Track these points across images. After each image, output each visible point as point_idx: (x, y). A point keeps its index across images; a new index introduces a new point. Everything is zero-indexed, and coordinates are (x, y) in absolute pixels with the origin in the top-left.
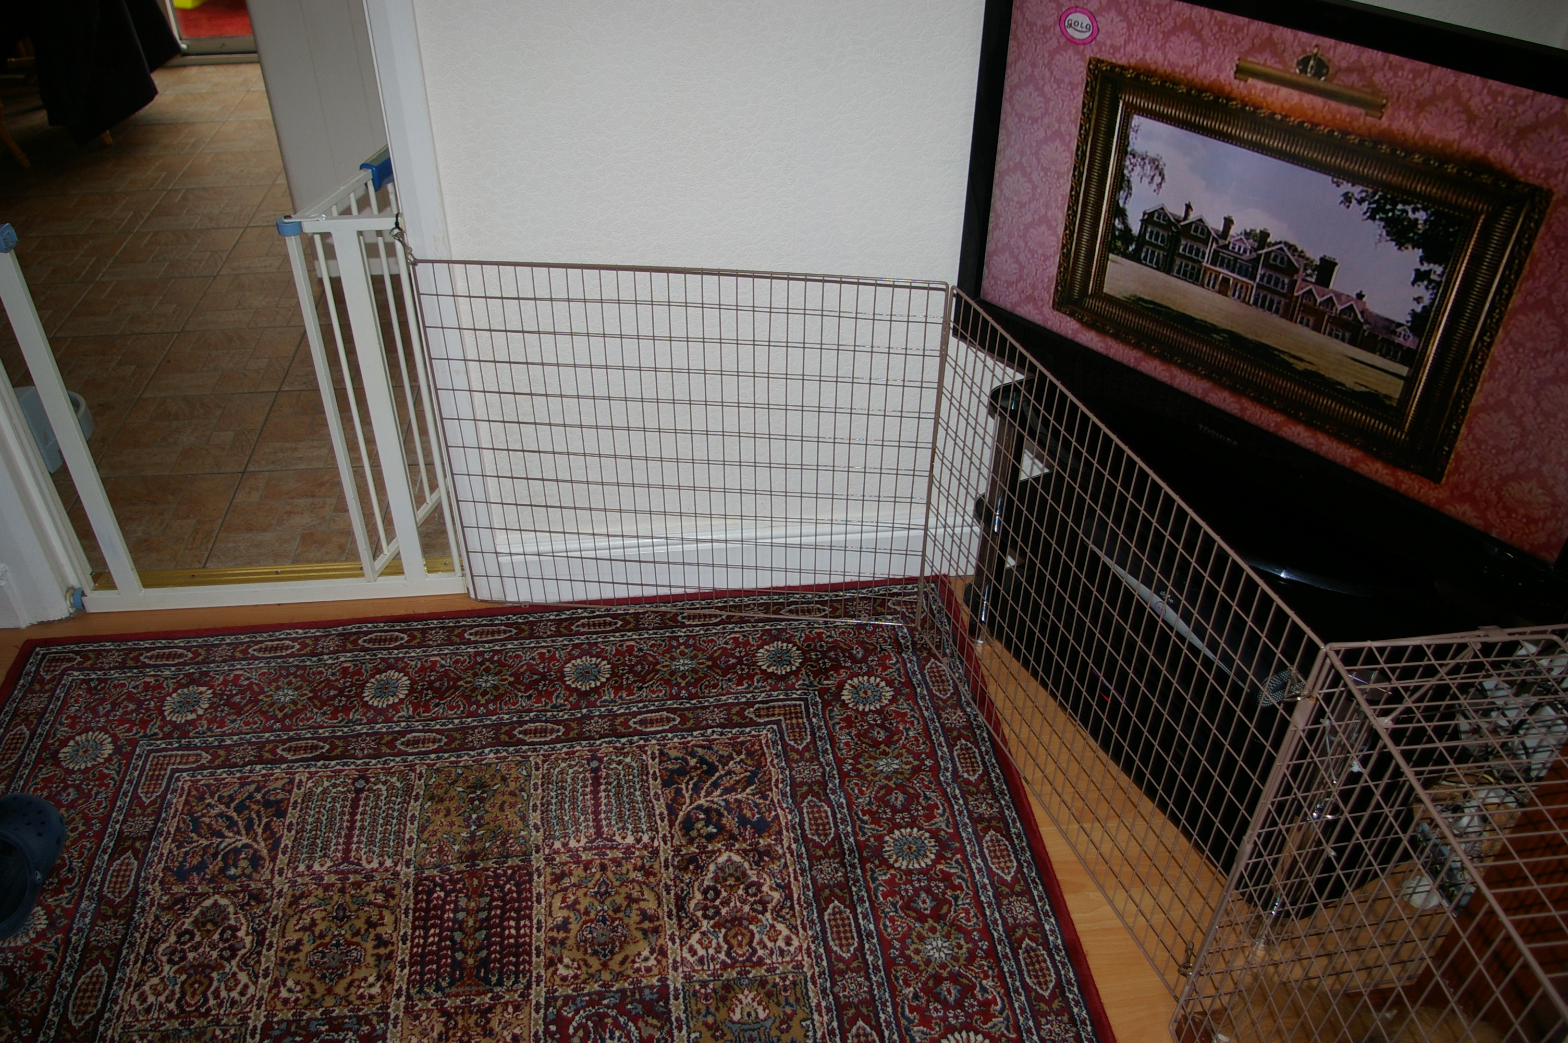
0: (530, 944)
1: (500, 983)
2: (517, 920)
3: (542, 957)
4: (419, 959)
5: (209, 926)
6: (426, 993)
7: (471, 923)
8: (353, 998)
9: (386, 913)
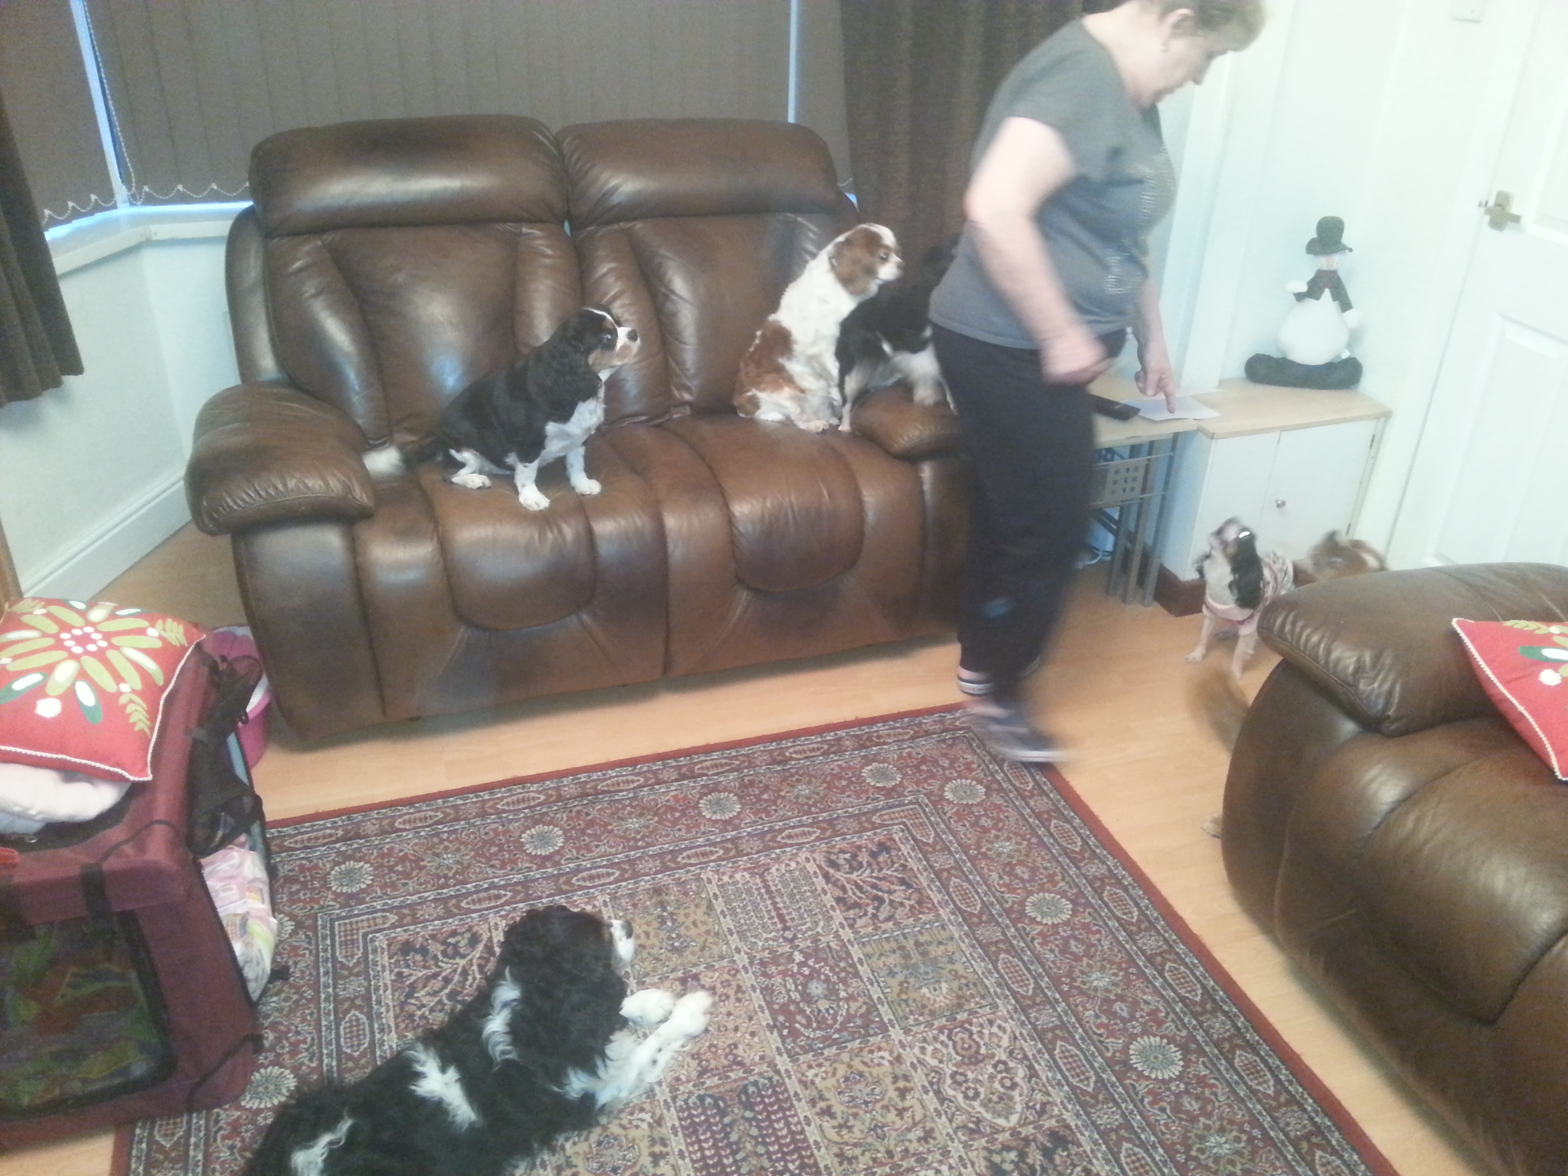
0: (685, 1136)
1: (701, 1098)
2: (704, 1158)
3: (669, 1125)
4: (784, 1104)
5: (995, 1098)
6: (764, 1078)
7: (749, 1146)
8: (827, 1064)
9: (836, 1138)
